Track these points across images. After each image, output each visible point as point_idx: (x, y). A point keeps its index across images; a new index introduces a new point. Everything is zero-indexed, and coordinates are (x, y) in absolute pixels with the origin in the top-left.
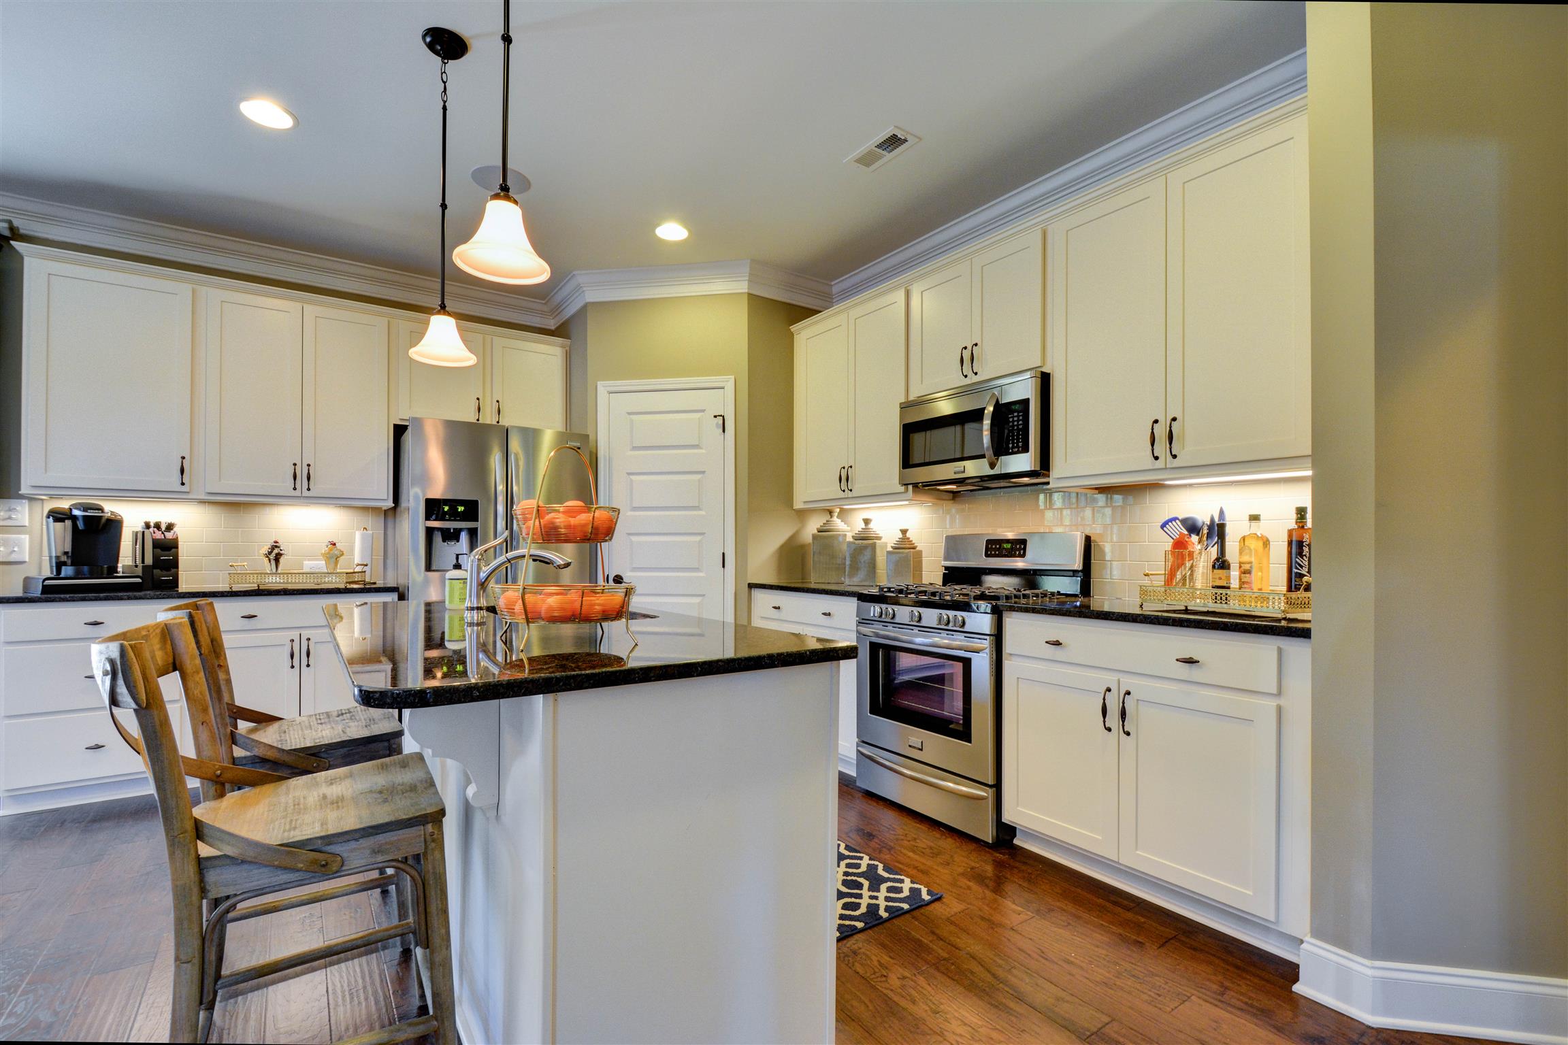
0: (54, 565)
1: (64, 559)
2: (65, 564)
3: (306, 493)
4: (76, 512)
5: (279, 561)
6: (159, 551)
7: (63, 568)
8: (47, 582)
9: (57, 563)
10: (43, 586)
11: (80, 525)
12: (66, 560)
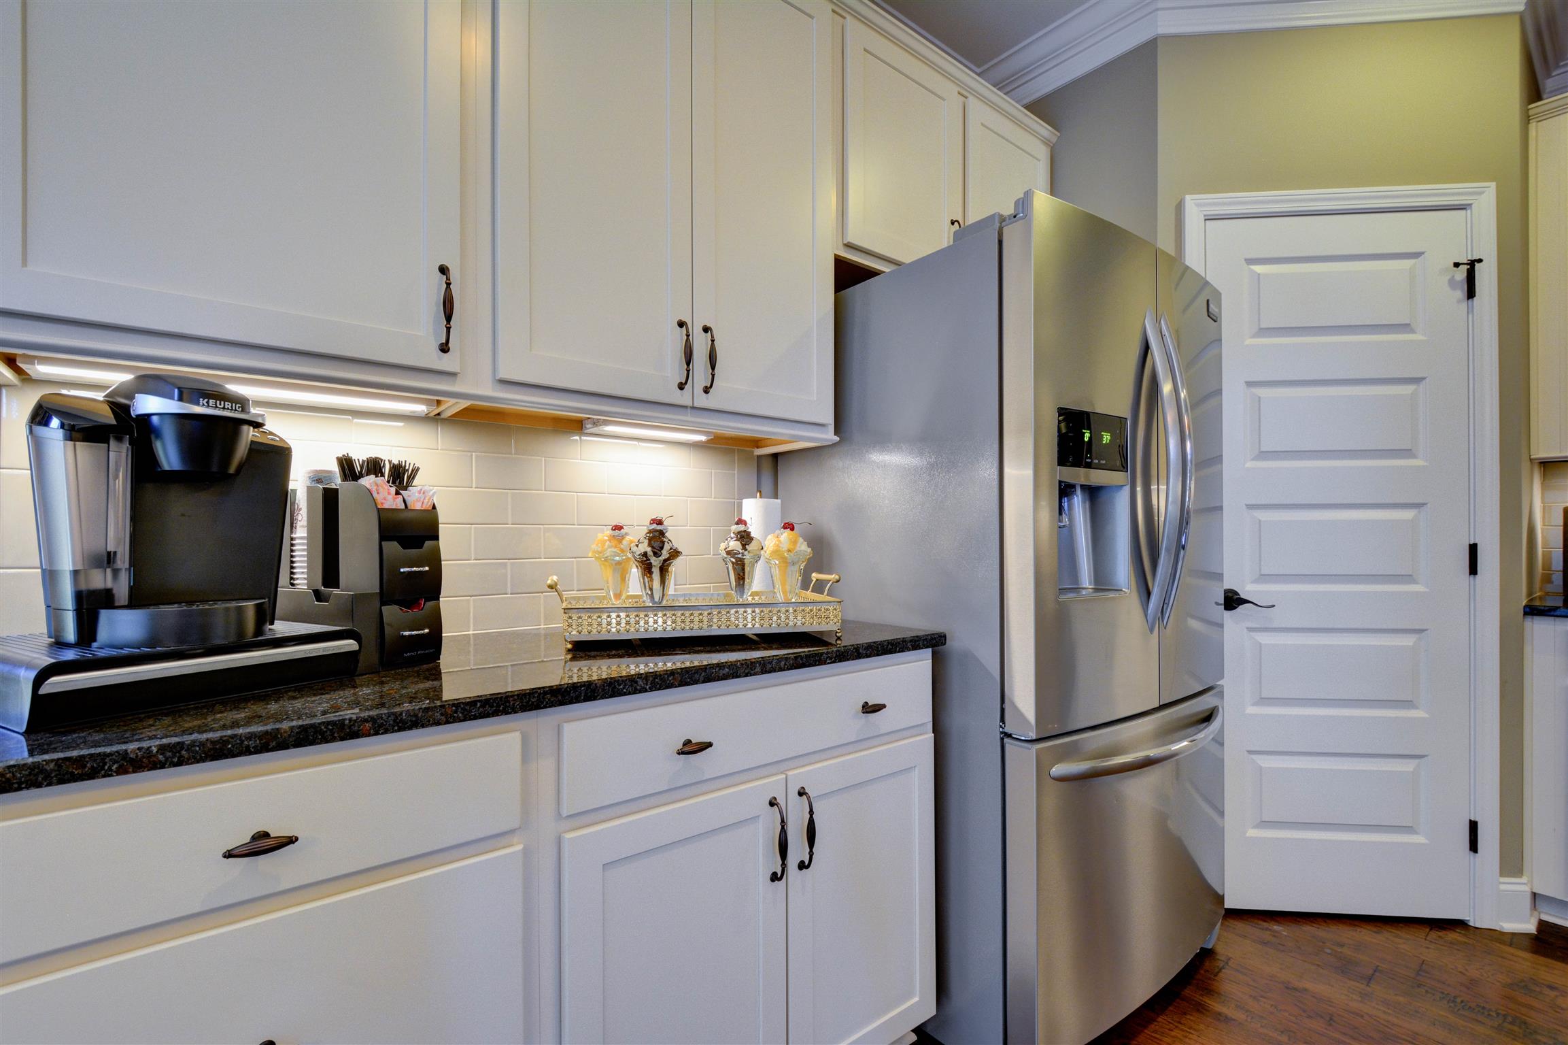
0: (68, 601)
1: (99, 580)
2: (106, 599)
3: (702, 400)
4: (149, 404)
5: (667, 570)
6: (392, 547)
7: (104, 615)
8: (58, 683)
9: (79, 597)
10: (36, 697)
11: (169, 455)
12: (109, 584)
